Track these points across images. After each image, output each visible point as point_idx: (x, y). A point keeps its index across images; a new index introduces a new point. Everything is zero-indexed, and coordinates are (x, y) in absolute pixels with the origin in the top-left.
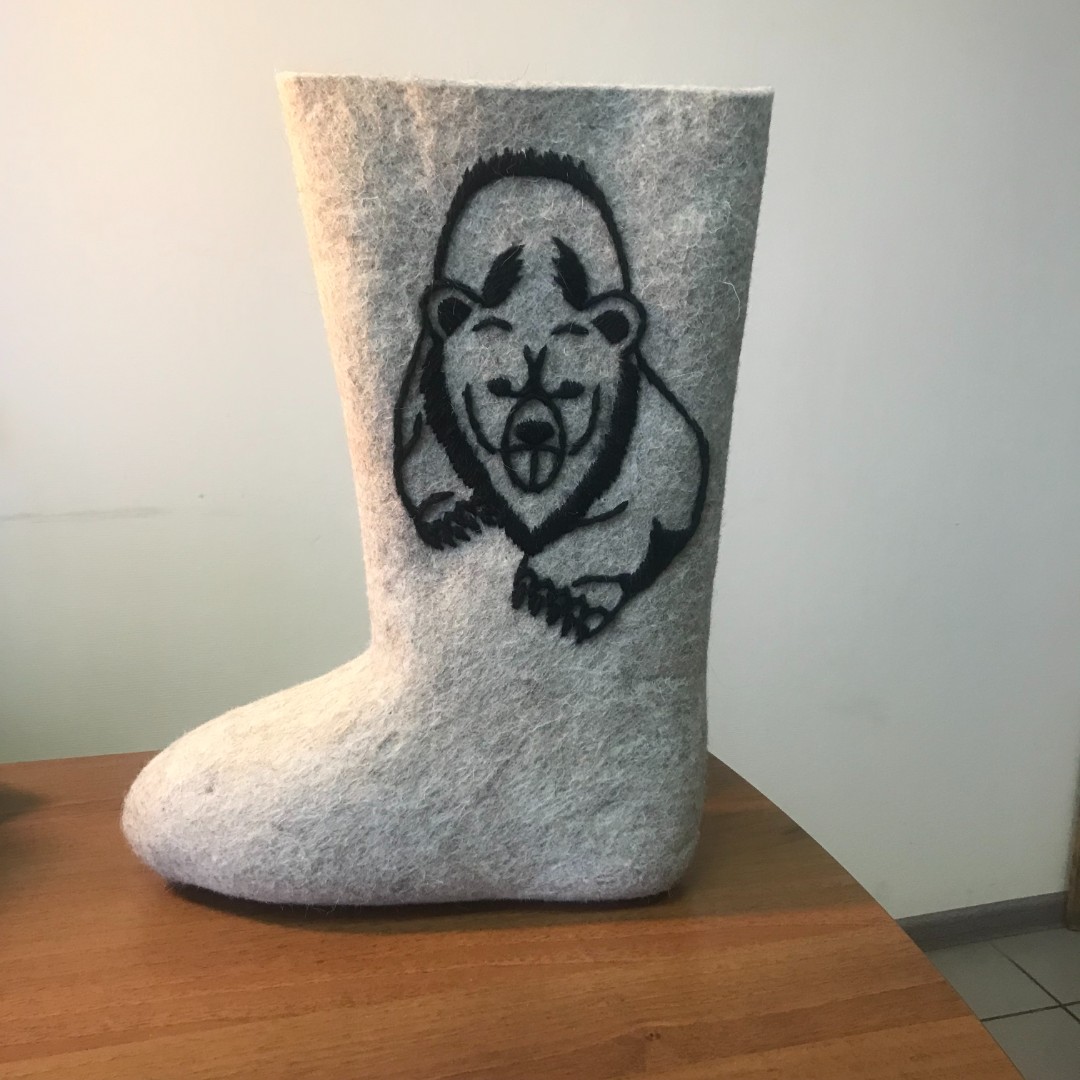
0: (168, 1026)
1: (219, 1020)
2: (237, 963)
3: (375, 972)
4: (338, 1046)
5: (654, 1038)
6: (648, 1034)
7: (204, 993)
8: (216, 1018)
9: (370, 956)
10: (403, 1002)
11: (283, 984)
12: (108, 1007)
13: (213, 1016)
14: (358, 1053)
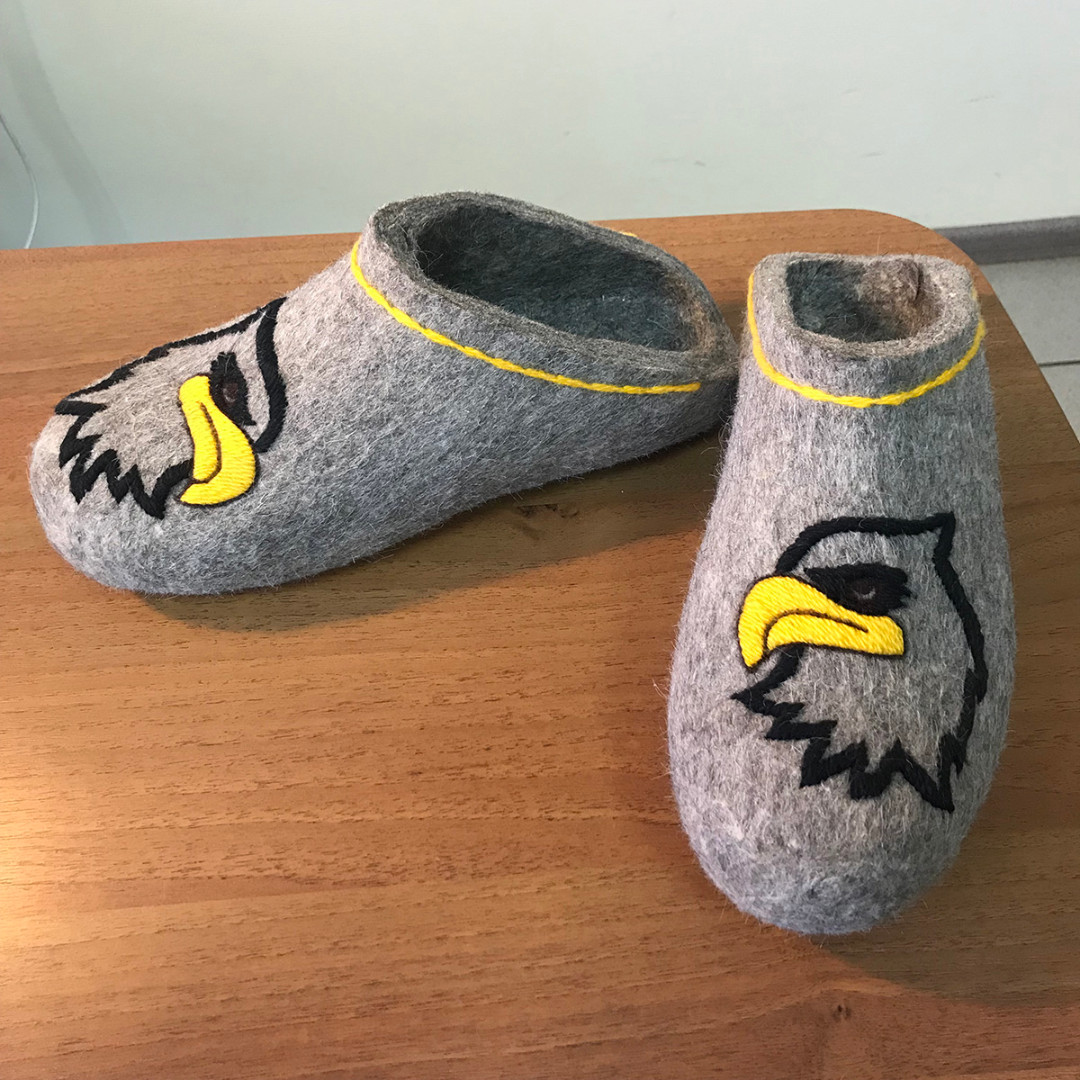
0: (224, 878)
1: (287, 878)
2: (309, 759)
3: (485, 809)
4: (431, 959)
5: (842, 1016)
6: (835, 1007)
7: (268, 817)
8: (280, 872)
9: (481, 772)
10: (517, 880)
11: (368, 816)
12: (152, 826)
13: (278, 867)
14: (456, 977)
